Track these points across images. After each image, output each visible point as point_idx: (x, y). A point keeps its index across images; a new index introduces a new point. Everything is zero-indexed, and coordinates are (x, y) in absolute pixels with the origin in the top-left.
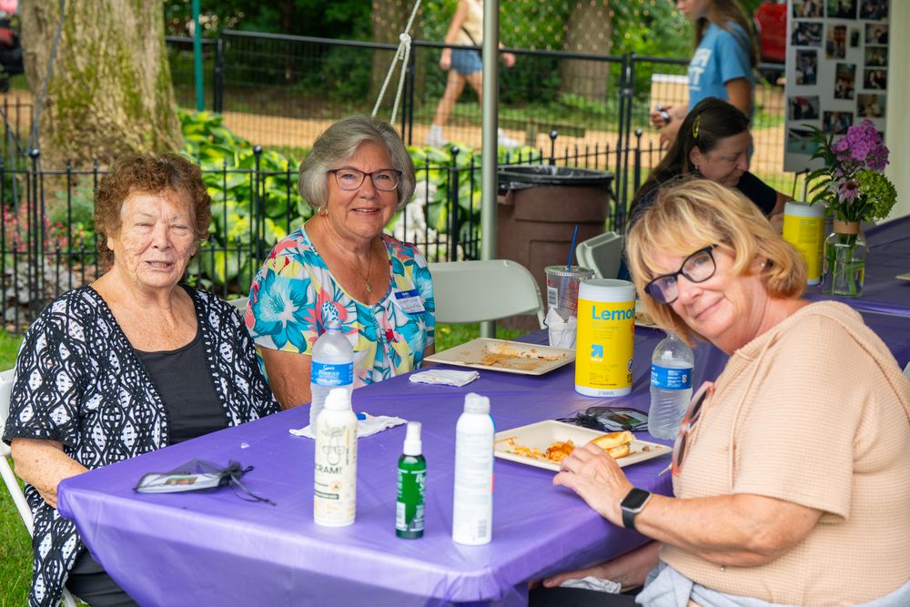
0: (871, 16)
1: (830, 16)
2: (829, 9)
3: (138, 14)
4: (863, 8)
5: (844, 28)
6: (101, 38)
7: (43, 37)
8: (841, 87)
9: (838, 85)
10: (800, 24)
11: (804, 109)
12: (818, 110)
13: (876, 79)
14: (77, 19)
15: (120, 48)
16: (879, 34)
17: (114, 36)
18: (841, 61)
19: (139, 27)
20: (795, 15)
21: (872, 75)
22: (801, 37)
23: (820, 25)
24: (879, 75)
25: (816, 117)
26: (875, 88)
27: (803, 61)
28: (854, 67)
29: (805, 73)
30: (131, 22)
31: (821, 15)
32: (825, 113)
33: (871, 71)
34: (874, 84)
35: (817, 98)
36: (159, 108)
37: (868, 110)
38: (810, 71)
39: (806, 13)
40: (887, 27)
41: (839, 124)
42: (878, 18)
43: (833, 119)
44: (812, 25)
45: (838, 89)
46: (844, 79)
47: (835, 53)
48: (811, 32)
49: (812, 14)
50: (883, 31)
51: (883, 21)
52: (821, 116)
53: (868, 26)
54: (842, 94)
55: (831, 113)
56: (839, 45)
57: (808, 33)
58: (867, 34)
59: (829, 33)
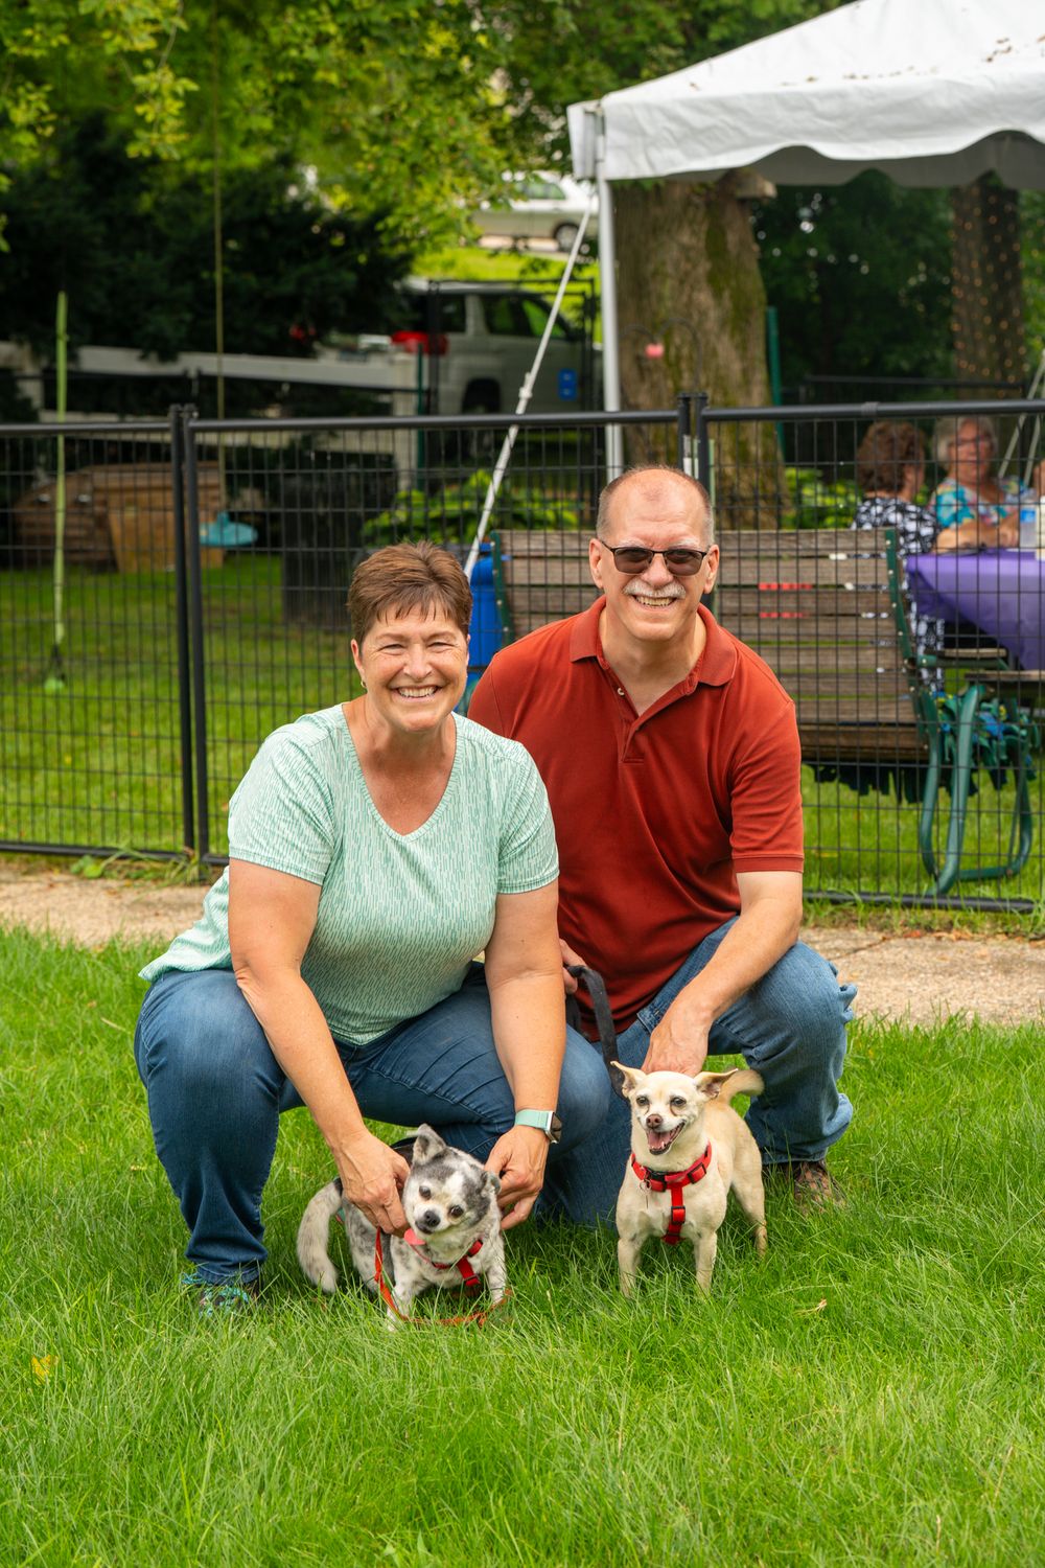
3: (743, 358)
6: (707, 385)
7: (646, 386)
14: (684, 365)
15: (725, 394)
17: (720, 382)
19: (745, 372)
30: (736, 367)
36: (766, 456)
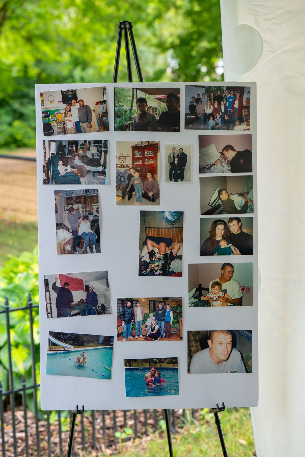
0: (211, 122)
1: (122, 128)
2: (117, 115)
4: (192, 108)
5: (154, 147)
8: (152, 254)
9: (145, 251)
10: (60, 145)
11: (78, 296)
12: (107, 298)
13: (228, 236)
16: (231, 155)
18: (150, 207)
20: (48, 129)
21: (220, 229)
22: (62, 169)
23: (102, 145)
24: (234, 228)
25: (103, 310)
26: (227, 252)
27: (71, 210)
28: (180, 215)
29: (74, 232)
31: (104, 127)
32: (122, 302)
33: (217, 222)
34: (224, 245)
35: (104, 277)
37: (213, 293)
38: (85, 228)
39: (70, 125)
40: (249, 139)
41: (151, 320)
42: (228, 124)
43: (139, 313)
44: (86, 145)
45: (147, 259)
46: (157, 240)
47: (137, 194)
48: (84, 158)
49: (84, 125)
50: (240, 148)
51: (239, 130)
52: (114, 307)
53: (203, 142)
54: (156, 265)
55: (134, 301)
56: (143, 178)
57: (77, 162)
58: (202, 156)
59: (121, 157)
